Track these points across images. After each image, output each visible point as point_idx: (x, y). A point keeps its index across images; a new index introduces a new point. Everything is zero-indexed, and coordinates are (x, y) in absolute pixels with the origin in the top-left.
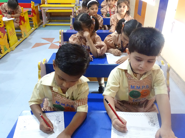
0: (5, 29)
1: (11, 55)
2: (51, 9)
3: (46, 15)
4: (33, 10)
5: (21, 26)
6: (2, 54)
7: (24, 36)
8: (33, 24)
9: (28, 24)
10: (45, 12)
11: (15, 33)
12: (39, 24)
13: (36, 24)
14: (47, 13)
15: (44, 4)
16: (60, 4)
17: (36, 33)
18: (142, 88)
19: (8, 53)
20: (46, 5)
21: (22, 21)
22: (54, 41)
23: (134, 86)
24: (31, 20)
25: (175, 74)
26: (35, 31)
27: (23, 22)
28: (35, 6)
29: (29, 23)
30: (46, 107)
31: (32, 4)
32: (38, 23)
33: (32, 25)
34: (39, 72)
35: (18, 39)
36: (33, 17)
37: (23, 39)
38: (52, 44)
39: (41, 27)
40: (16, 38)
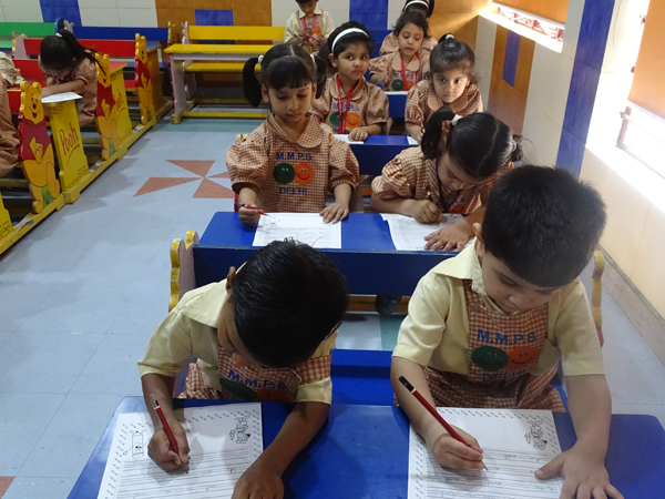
0: (49, 128)
1: (65, 217)
2: (200, 61)
3: (186, 82)
4: (140, 62)
5: (100, 118)
6: (36, 216)
7: (111, 155)
8: (139, 112)
9: (122, 113)
10: (179, 72)
11: (80, 142)
12: (161, 110)
13: (148, 112)
14: (188, 73)
15: (179, 42)
16: (232, 42)
17: (150, 143)
18: (515, 340)
19: (55, 210)
20: (185, 47)
21: (104, 101)
22: (214, 170)
23: (488, 333)
24: (131, 99)
25: (629, 289)
26: (147, 136)
27: (108, 106)
28: (148, 50)
29: (127, 108)
30: (195, 390)
31: (137, 44)
32: (156, 109)
33: (135, 116)
34: (173, 274)
35: (91, 165)
36: (140, 88)
37: (106, 164)
38: (205, 181)
39: (167, 122)
40: (83, 159)
